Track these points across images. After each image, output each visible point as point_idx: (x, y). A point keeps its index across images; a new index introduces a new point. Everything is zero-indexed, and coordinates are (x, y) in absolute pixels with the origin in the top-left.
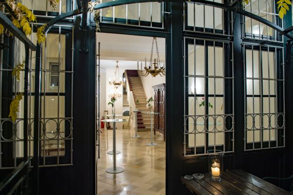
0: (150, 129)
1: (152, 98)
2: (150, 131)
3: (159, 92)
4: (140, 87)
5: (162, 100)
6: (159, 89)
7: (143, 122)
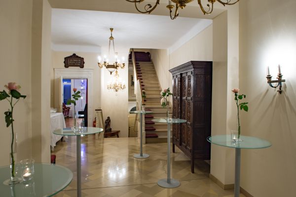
0: (166, 139)
1: (168, 90)
2: (166, 142)
3: (182, 80)
4: (153, 75)
5: (189, 94)
6: (181, 74)
7: (155, 127)
